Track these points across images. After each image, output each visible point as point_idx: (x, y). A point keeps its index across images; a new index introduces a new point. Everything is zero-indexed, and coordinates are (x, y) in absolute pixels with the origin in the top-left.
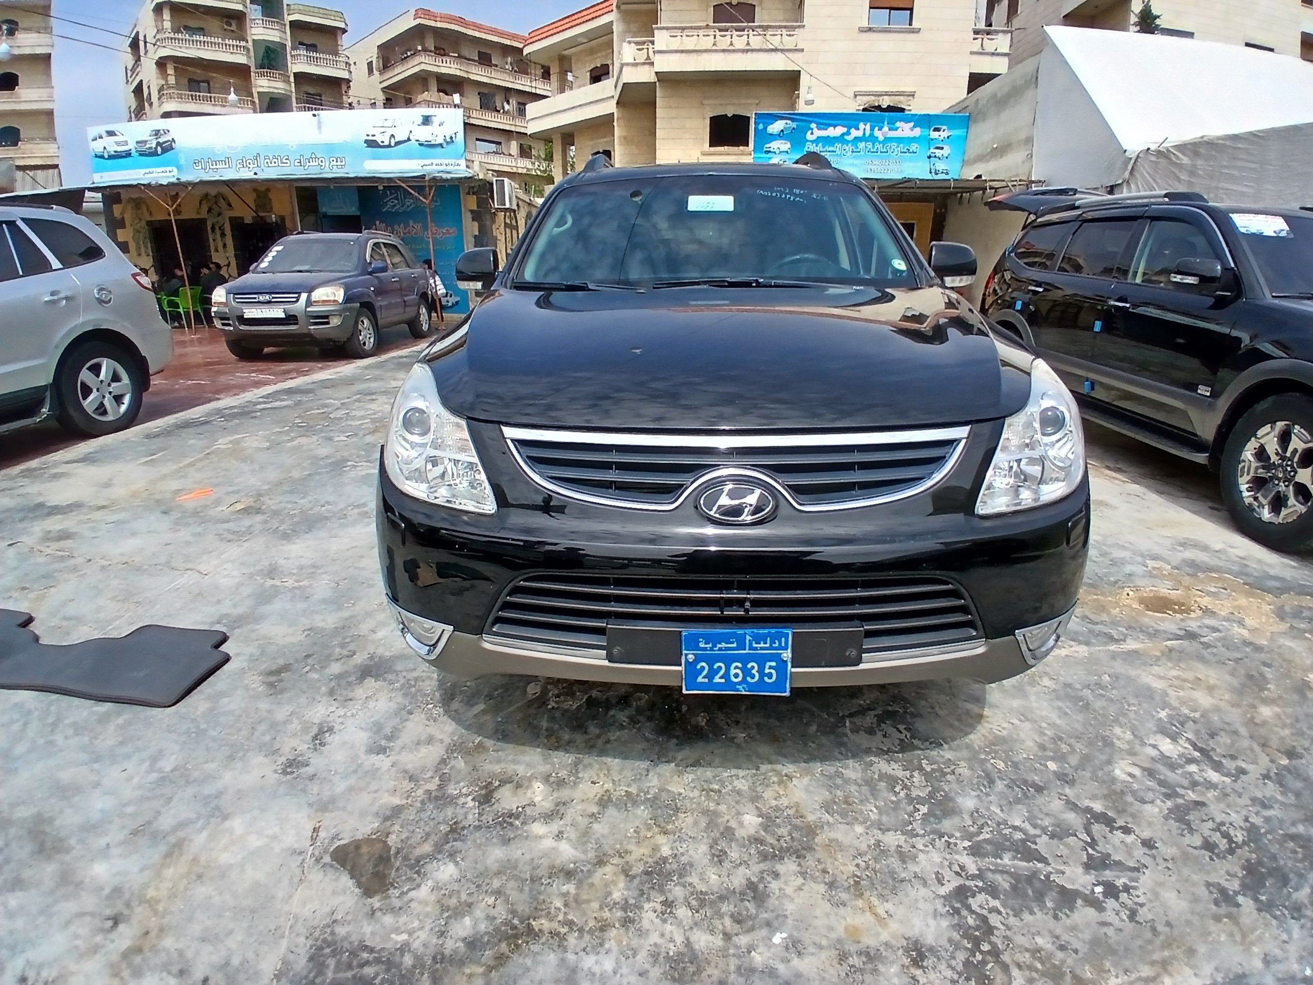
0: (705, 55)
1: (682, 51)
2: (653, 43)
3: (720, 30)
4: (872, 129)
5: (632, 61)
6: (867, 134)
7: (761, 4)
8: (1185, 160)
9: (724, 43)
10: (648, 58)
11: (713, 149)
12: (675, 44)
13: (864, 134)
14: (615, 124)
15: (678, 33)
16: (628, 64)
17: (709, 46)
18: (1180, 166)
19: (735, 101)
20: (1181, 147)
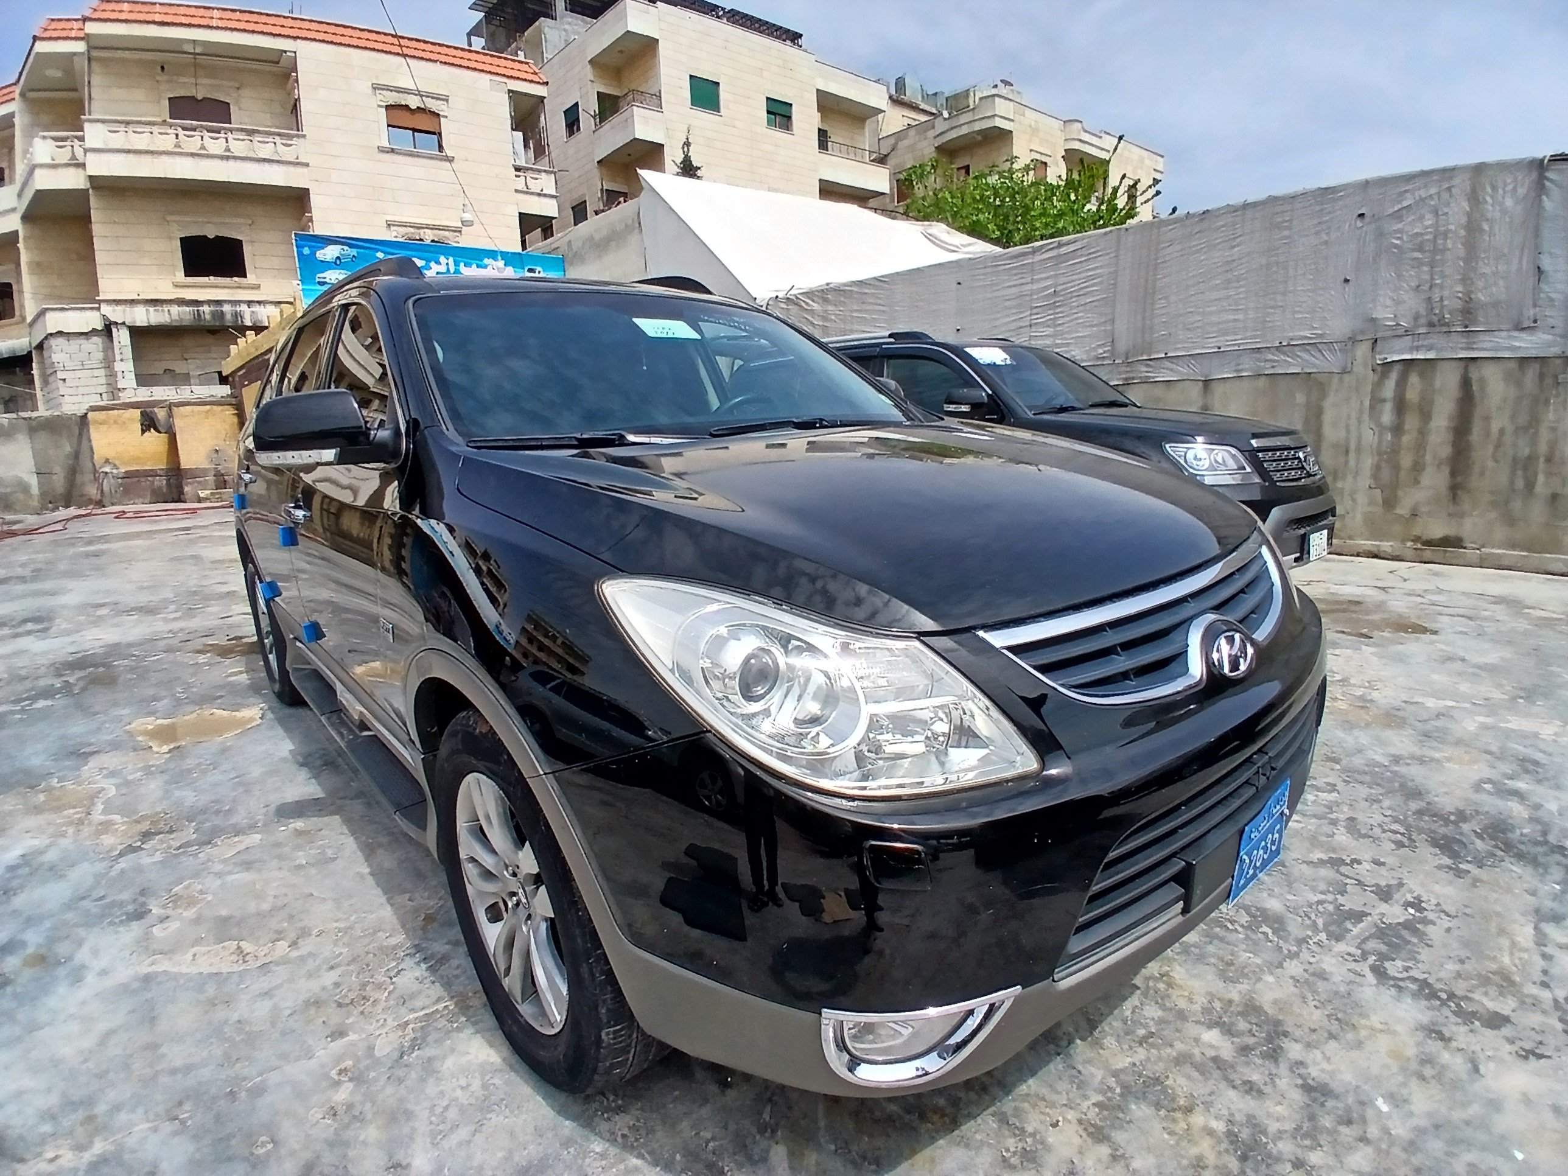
0: (164, 158)
1: (129, 151)
2: (82, 139)
3: (184, 129)
4: (456, 264)
5: (49, 161)
6: (452, 270)
7: (237, 102)
8: (816, 306)
9: (192, 143)
10: (74, 157)
11: (190, 280)
12: (118, 140)
13: (448, 269)
14: (21, 245)
15: (122, 128)
16: (42, 166)
17: (170, 147)
18: (812, 312)
19: (215, 219)
20: (810, 294)
